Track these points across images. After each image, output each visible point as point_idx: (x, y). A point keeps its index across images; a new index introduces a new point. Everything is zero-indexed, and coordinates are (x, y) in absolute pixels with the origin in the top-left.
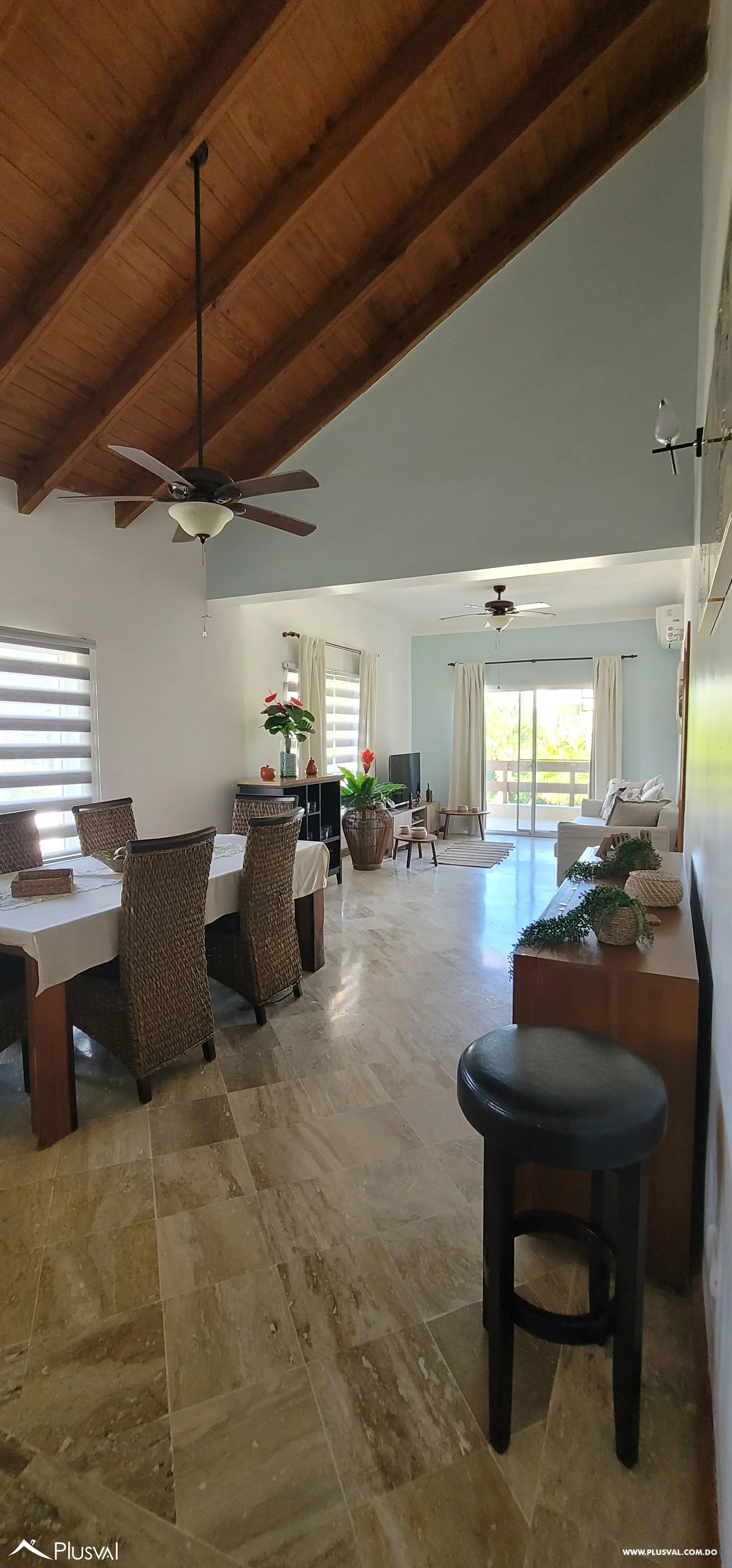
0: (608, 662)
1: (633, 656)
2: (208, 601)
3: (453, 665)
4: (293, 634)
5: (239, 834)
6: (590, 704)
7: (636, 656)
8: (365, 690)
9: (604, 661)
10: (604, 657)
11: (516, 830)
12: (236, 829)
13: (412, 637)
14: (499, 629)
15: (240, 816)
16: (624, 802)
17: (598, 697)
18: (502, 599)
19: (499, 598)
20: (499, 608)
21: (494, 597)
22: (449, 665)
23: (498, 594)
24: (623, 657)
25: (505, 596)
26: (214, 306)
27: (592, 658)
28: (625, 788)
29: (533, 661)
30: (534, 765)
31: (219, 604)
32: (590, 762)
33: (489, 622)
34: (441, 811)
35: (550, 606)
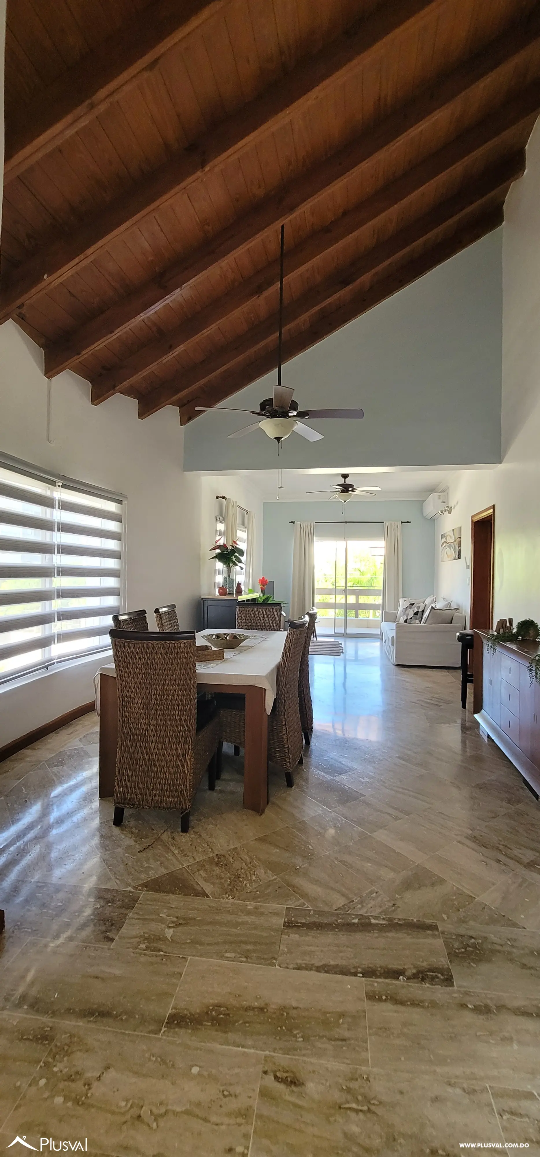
0: (393, 525)
1: (408, 522)
2: (185, 472)
3: (294, 523)
4: (224, 498)
5: (243, 629)
6: (383, 552)
7: (410, 522)
8: (250, 538)
9: (391, 524)
10: (391, 522)
11: (334, 633)
12: (240, 626)
13: (264, 503)
14: (345, 501)
15: (241, 617)
16: (435, 609)
17: (388, 548)
18: (346, 483)
19: (345, 482)
20: (346, 488)
21: (342, 481)
22: (290, 522)
23: (344, 479)
24: (402, 522)
25: (348, 481)
26: (259, 296)
27: (383, 522)
28: (414, 604)
29: (346, 522)
30: (346, 592)
31: (190, 475)
32: (382, 589)
33: (339, 497)
34: (287, 621)
35: (380, 489)
